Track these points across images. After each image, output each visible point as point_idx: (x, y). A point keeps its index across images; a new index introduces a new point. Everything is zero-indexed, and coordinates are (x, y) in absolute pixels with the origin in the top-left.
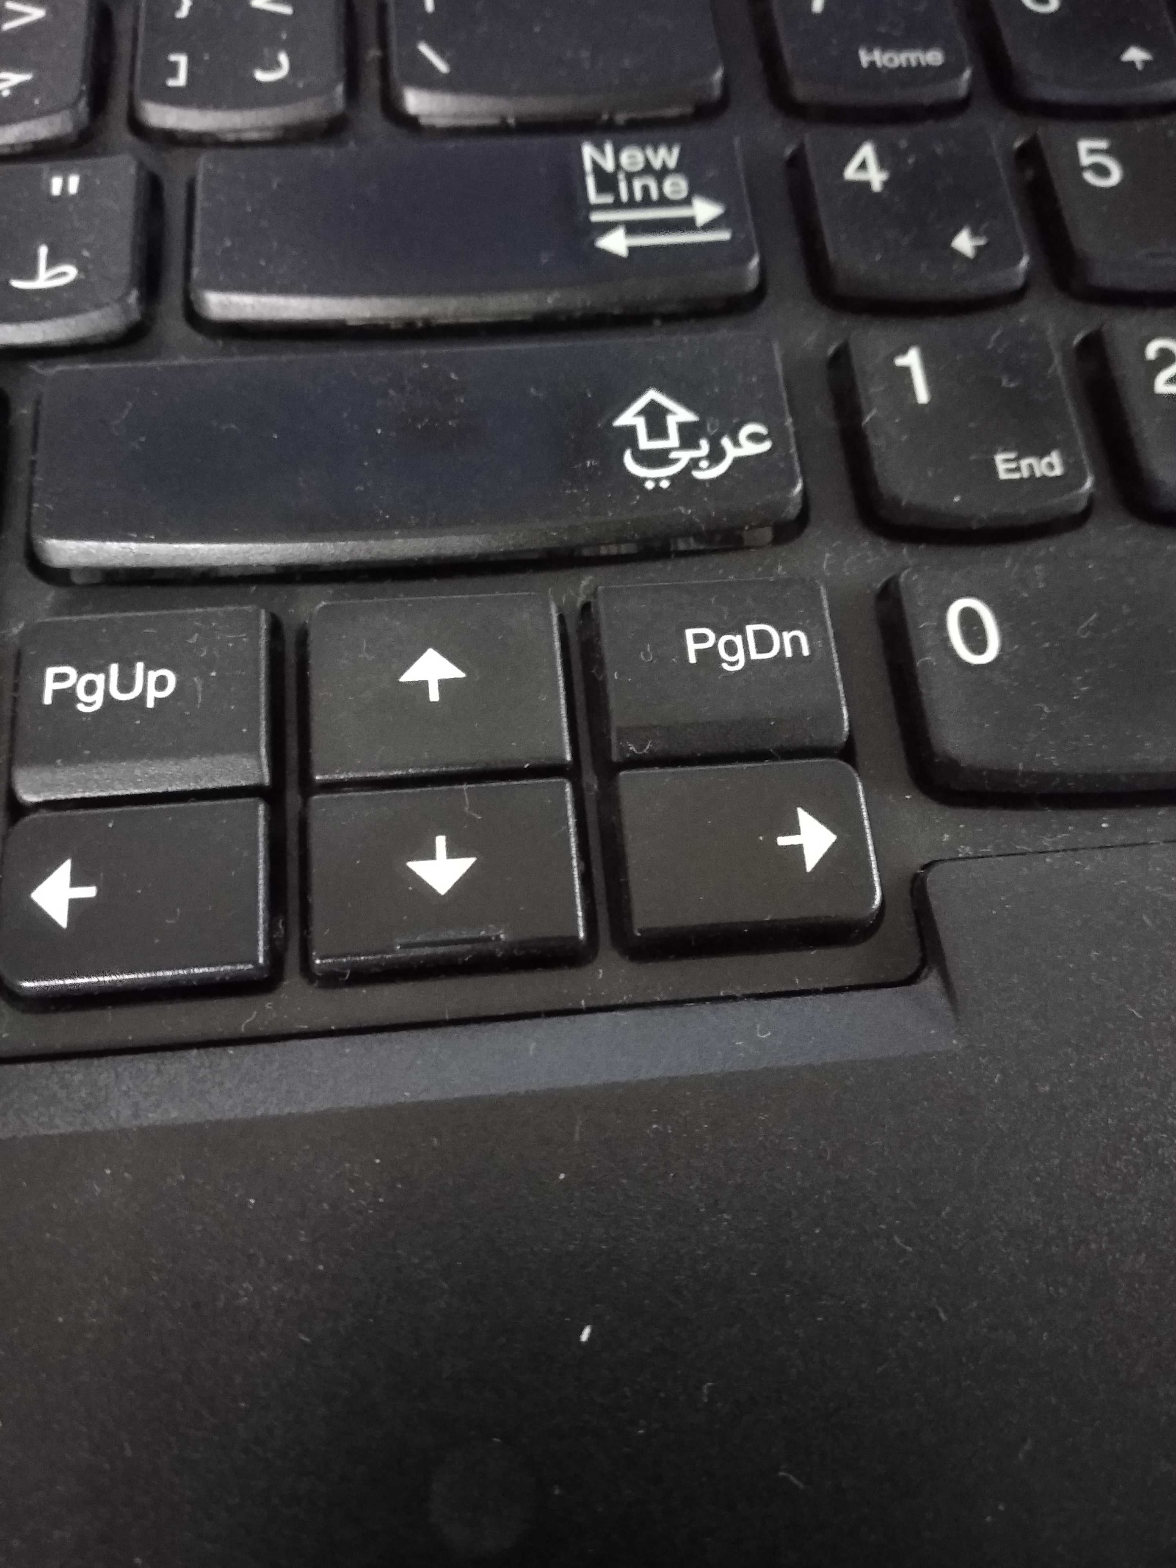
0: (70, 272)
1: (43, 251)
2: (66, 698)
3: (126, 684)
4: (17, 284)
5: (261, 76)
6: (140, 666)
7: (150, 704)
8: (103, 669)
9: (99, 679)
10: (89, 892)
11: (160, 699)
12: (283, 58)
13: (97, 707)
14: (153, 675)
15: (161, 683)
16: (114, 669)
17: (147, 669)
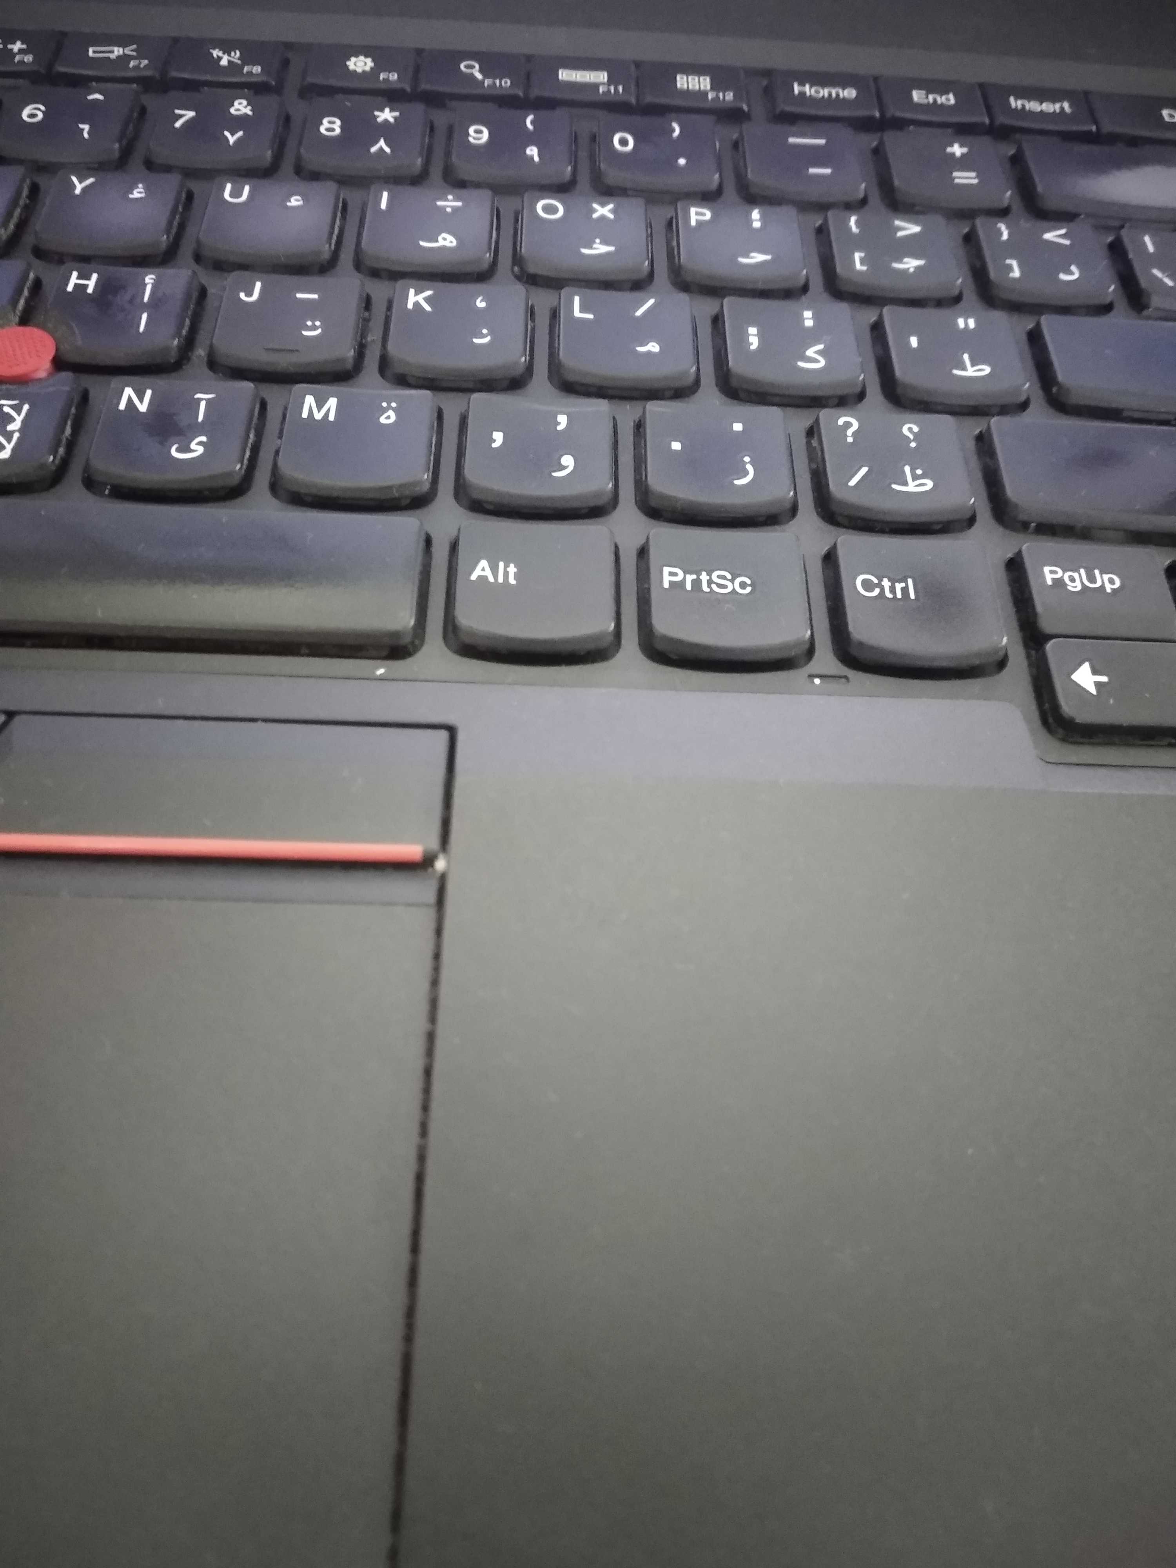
0: (987, 370)
1: (966, 357)
2: (1059, 583)
3: (1092, 579)
4: (956, 372)
5: (1063, 277)
6: (1097, 572)
7: (1109, 590)
8: (1076, 570)
9: (1076, 575)
10: (1104, 679)
11: (1114, 589)
12: (1073, 268)
13: (1079, 588)
14: (1106, 577)
15: (1111, 581)
16: (1082, 571)
17: (1101, 573)
